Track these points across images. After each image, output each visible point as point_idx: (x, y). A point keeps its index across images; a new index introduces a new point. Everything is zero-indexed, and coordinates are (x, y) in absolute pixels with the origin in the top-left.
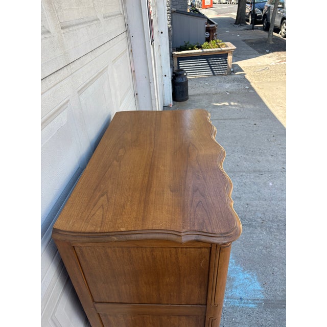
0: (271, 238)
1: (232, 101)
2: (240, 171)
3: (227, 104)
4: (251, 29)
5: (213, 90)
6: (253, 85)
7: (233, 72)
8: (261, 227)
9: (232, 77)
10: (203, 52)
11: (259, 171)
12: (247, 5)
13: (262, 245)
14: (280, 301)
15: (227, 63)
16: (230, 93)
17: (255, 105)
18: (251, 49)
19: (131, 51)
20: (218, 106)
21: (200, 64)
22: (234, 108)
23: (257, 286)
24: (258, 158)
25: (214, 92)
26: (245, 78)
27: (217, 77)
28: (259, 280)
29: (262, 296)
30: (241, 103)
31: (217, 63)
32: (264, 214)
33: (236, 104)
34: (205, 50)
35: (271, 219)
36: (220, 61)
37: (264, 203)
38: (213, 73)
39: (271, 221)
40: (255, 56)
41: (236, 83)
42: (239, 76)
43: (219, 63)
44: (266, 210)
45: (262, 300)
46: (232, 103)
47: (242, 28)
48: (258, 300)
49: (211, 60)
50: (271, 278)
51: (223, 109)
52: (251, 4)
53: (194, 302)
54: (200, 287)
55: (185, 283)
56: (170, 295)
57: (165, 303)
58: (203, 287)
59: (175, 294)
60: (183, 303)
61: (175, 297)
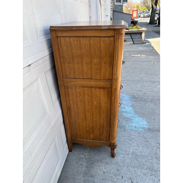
0: (155, 106)
1: (142, 54)
2: (143, 81)
3: (139, 55)
4: (157, 27)
5: (133, 50)
6: (155, 48)
7: (145, 43)
8: (151, 102)
9: (144, 45)
10: (129, 31)
11: (153, 81)
12: (156, 15)
13: (150, 108)
14: (157, 129)
15: (141, 38)
16: (142, 51)
17: (155, 57)
18: (156, 34)
19: (90, 6)
20: (135, 56)
21: (127, 38)
22: (143, 57)
23: (145, 123)
24: (153, 77)
25: (133, 51)
26: (151, 45)
27: (136, 45)
28: (146, 121)
29: (147, 127)
30: (147, 55)
31: (136, 37)
32: (153, 97)
33: (145, 56)
34: (130, 30)
35: (157, 99)
36: (138, 36)
37: (154, 93)
38: (134, 43)
39: (157, 100)
40: (158, 37)
41: (146, 47)
42: (148, 45)
43: (137, 37)
44: (154, 96)
45: (147, 128)
46: (142, 55)
47: (152, 26)
48: (145, 128)
49: (133, 36)
50: (153, 121)
51: (137, 57)
52: (158, 14)
53: (107, 78)
54: (110, 66)
55: (103, 63)
56: (96, 72)
57: (94, 78)
58: (111, 66)
59: (99, 72)
60: (102, 79)
61: (99, 74)
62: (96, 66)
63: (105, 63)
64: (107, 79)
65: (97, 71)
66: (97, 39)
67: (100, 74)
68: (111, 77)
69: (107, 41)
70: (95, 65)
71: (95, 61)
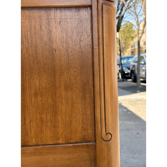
4: (121, 81)
53: (78, 136)
54: (84, 98)
55: (63, 87)
56: (41, 119)
57: (34, 141)
58: (88, 95)
59: (49, 117)
60: (61, 141)
61: (49, 124)
62: (39, 98)
63: (66, 89)
64: (78, 140)
65: (44, 116)
66: (40, 17)
67: (55, 127)
68: (90, 132)
69: (68, 20)
70: (36, 95)
71: (37, 82)
